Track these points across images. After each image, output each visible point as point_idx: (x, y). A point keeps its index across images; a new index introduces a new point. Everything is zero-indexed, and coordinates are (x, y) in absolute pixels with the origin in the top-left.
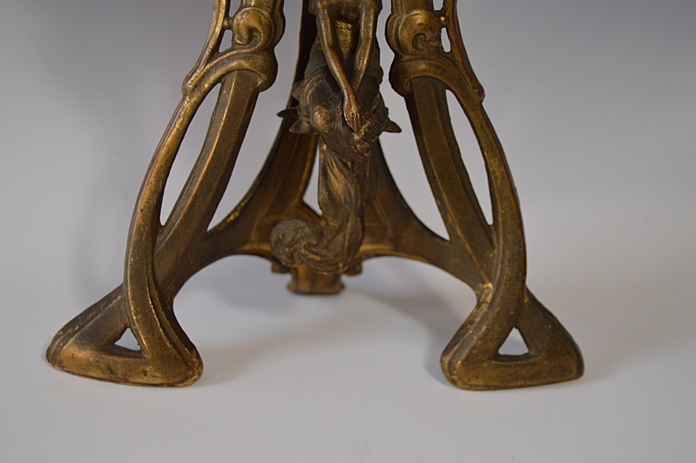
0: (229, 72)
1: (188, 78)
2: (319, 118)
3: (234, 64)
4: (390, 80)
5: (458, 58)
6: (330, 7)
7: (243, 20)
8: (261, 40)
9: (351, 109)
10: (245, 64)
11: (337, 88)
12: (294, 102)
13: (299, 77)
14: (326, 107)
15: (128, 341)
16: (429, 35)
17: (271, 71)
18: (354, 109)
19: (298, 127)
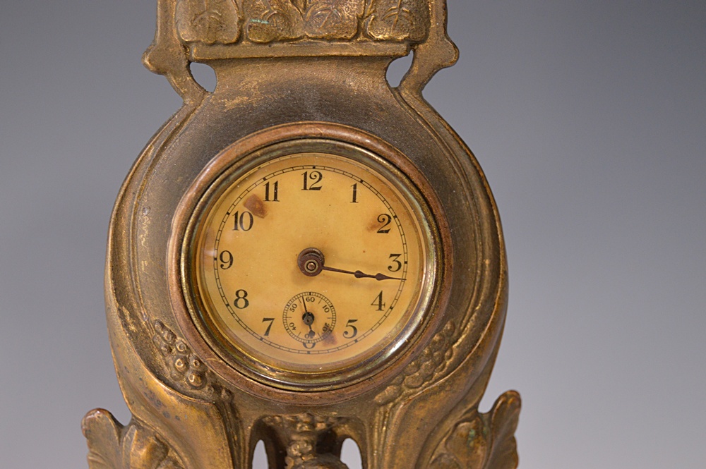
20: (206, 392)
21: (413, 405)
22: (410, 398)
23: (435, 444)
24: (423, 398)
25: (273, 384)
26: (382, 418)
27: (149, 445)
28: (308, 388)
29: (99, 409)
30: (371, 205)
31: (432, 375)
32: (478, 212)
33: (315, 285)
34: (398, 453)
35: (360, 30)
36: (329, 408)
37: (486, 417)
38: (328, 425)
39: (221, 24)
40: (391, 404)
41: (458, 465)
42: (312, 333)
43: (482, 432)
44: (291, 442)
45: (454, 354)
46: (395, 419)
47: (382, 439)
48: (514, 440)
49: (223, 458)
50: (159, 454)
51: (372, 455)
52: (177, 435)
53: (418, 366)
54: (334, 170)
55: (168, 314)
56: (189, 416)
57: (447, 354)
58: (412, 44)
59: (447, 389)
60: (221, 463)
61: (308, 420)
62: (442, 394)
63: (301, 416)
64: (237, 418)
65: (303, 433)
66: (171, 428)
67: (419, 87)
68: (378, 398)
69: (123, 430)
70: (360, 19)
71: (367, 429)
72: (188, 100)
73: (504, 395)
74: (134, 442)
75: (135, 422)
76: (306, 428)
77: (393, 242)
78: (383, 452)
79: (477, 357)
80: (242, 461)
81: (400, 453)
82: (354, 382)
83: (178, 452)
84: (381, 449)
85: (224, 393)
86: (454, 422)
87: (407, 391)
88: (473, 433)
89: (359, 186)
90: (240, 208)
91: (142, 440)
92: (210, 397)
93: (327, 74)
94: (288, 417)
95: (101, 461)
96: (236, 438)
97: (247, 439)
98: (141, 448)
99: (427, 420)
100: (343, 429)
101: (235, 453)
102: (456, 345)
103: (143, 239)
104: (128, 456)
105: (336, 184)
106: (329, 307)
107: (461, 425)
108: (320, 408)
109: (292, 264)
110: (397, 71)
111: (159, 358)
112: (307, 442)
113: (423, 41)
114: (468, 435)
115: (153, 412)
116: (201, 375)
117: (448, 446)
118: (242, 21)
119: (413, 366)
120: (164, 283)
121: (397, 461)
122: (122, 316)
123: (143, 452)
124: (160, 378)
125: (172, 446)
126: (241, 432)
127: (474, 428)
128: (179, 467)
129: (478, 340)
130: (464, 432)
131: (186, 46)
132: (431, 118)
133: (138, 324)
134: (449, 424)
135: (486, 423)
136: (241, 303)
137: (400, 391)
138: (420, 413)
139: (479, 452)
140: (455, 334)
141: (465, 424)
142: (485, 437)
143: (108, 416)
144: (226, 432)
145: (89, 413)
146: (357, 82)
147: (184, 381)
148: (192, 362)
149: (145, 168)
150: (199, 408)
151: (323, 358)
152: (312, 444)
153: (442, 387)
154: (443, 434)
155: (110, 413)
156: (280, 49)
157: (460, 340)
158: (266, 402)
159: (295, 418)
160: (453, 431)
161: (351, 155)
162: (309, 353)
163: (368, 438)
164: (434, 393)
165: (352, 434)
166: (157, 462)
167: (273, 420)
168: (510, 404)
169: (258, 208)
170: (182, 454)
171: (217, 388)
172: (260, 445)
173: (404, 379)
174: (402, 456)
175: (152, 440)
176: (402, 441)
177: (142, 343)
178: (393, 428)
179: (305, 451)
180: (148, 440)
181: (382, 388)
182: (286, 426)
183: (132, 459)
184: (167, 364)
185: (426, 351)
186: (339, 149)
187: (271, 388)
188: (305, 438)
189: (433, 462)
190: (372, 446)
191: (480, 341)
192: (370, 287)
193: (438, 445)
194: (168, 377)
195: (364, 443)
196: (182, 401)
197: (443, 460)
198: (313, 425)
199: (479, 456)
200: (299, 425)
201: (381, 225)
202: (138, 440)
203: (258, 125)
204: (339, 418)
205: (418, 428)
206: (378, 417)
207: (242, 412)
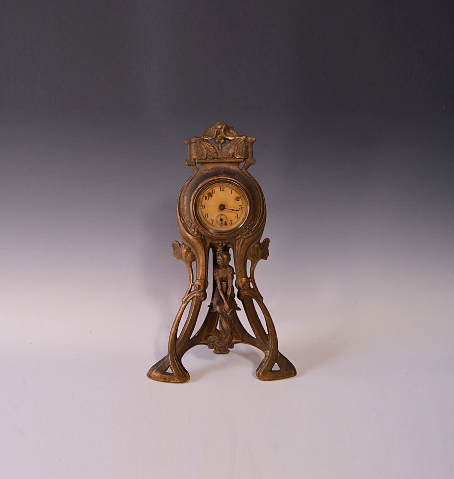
0: (194, 297)
1: (183, 299)
2: (218, 309)
3: (195, 295)
4: (237, 297)
5: (255, 290)
6: (220, 279)
7: (197, 283)
8: (202, 288)
9: (226, 306)
10: (198, 295)
11: (223, 301)
12: (211, 303)
13: (213, 297)
14: (220, 306)
15: (169, 371)
16: (247, 284)
17: (205, 296)
18: (227, 306)
19: (213, 310)
20: (199, 236)
21: (244, 240)
22: (244, 238)
23: (250, 249)
24: (247, 238)
28: (221, 235)
29: (176, 241)
30: (235, 194)
31: (249, 233)
32: (260, 197)
33: (223, 212)
35: (233, 156)
36: (226, 240)
38: (226, 244)
39: (202, 155)
40: (240, 240)
41: (255, 254)
42: (222, 223)
44: (218, 248)
45: (254, 229)
46: (241, 243)
47: (238, 248)
48: (268, 249)
49: (203, 251)
50: (189, 250)
51: (236, 251)
52: (193, 246)
53: (246, 231)
54: (227, 187)
55: (191, 219)
56: (195, 241)
57: (252, 229)
58: (245, 159)
59: (252, 236)
63: (220, 242)
64: (206, 243)
65: (220, 246)
66: (191, 244)
67: (246, 169)
68: (237, 238)
69: (181, 246)
70: (233, 153)
71: (235, 245)
72: (195, 172)
73: (266, 239)
75: (183, 243)
77: (240, 203)
78: (238, 250)
79: (259, 229)
80: (207, 252)
81: (242, 251)
82: (232, 233)
83: (193, 250)
85: (203, 237)
87: (243, 236)
89: (233, 191)
90: (206, 195)
93: (226, 166)
94: (217, 242)
95: (176, 253)
96: (205, 247)
97: (208, 247)
99: (248, 243)
100: (229, 246)
101: (205, 250)
102: (254, 226)
103: (185, 203)
104: (182, 251)
105: (227, 190)
106: (226, 217)
107: (256, 245)
108: (224, 240)
109: (218, 208)
110: (241, 165)
111: (188, 229)
112: (221, 248)
113: (247, 158)
115: (187, 241)
116: (198, 232)
117: (253, 250)
118: (207, 154)
120: (190, 212)
121: (241, 253)
122: (180, 219)
123: (185, 250)
124: (189, 233)
125: (191, 249)
127: (259, 246)
128: (193, 253)
129: (260, 225)
130: (256, 247)
131: (195, 159)
132: (249, 176)
133: (184, 221)
134: (253, 245)
135: (261, 245)
136: (207, 216)
138: (246, 242)
139: (260, 251)
140: (254, 224)
142: (261, 248)
144: (203, 245)
145: (173, 242)
146: (233, 167)
147: (194, 234)
148: (196, 229)
149: (186, 187)
150: (197, 240)
151: (225, 229)
154: (251, 247)
155: (178, 242)
156: (215, 160)
158: (212, 238)
161: (231, 183)
162: (221, 228)
163: (235, 247)
164: (249, 237)
165: (231, 247)
166: (188, 252)
167: (214, 243)
168: (267, 241)
169: (210, 195)
171: (201, 236)
172: (211, 249)
173: (242, 234)
176: (242, 248)
177: (185, 226)
178: (240, 245)
180: (186, 247)
181: (238, 236)
182: (217, 244)
184: (190, 230)
185: (247, 227)
186: (228, 182)
189: (249, 253)
190: (236, 249)
192: (235, 213)
194: (191, 233)
195: (234, 249)
196: (194, 238)
197: (251, 253)
198: (222, 244)
200: (219, 244)
201: (237, 199)
202: (184, 248)
203: (210, 177)
204: (228, 243)
205: (246, 245)
206: (237, 243)
207: (207, 241)
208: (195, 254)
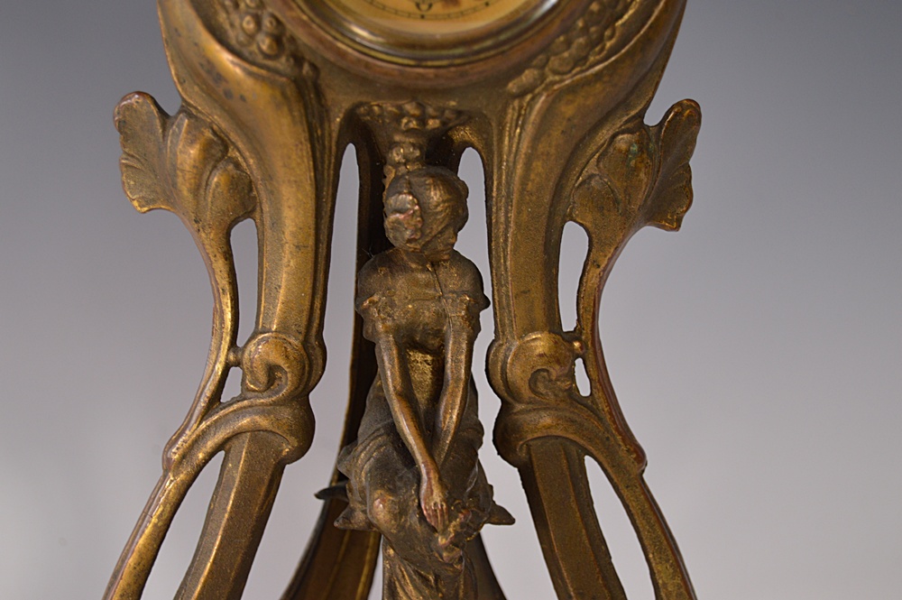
0: (236, 435)
1: (172, 443)
2: (381, 509)
3: (245, 421)
4: (495, 442)
5: (602, 405)
6: (397, 331)
7: (259, 351)
8: (287, 384)
9: (433, 496)
10: (263, 422)
11: (409, 460)
12: (340, 477)
13: (350, 437)
14: (393, 491)
16: (555, 371)
17: (305, 431)
18: (437, 496)
19: (348, 518)
20: (283, 64)
21: (558, 97)
22: (556, 87)
23: (584, 161)
24: (572, 89)
25: (373, 53)
26: (516, 114)
27: (202, 140)
28: (420, 62)
29: (139, 93)
31: (586, 58)
34: (534, 164)
36: (446, 92)
37: (653, 132)
38: (444, 124)
40: (529, 97)
41: (613, 191)
43: (647, 149)
44: (393, 145)
45: (617, 34)
46: (534, 116)
47: (514, 146)
48: (689, 170)
49: (302, 157)
50: (217, 152)
51: (500, 168)
52: (241, 125)
53: (568, 44)
56: (259, 94)
57: (608, 33)
59: (606, 79)
60: (299, 164)
61: (417, 112)
62: (598, 85)
63: (410, 108)
64: (322, 106)
65: (409, 132)
66: (232, 115)
68: (512, 86)
69: (169, 122)
71: (495, 132)
73: (679, 104)
74: (183, 135)
75: (186, 110)
76: (413, 124)
78: (515, 162)
80: (326, 166)
81: (538, 165)
82: (482, 56)
83: (242, 151)
84: (511, 159)
85: (306, 68)
86: (611, 133)
87: (551, 78)
88: (635, 148)
91: (194, 133)
92: (288, 71)
94: (390, 107)
95: (138, 165)
96: (319, 132)
97: (335, 135)
98: (192, 142)
99: (575, 121)
100: (463, 133)
101: (318, 155)
102: (620, 22)
104: (175, 155)
107: (620, 137)
108: (433, 92)
111: (222, 17)
112: (413, 145)
114: (628, 151)
115: (209, 93)
116: (277, 39)
117: (601, 165)
119: (562, 42)
121: (532, 176)
123: (194, 152)
124: (222, 42)
125: (233, 143)
126: (326, 125)
127: (637, 142)
128: (243, 171)
129: (649, 17)
130: (624, 147)
134: (604, 135)
135: (654, 139)
137: (543, 77)
138: (568, 110)
139: (642, 175)
140: (620, 7)
141: (625, 136)
142: (650, 156)
143: (149, 101)
144: (307, 121)
145: (124, 99)
147: (254, 48)
148: (267, 22)
150: (272, 84)
151: (442, 24)
152: (421, 148)
153: (598, 76)
154: (594, 148)
155: (152, 98)
157: (626, 17)
158: (361, 80)
159: (400, 108)
160: (610, 144)
162: (423, 17)
163: (495, 143)
164: (587, 82)
165: (474, 140)
166: (212, 163)
167: (370, 112)
168: (686, 118)
170: (247, 154)
171: (298, 60)
172: (351, 150)
173: (548, 60)
174: (540, 170)
175: (209, 134)
176: (541, 148)
178: (530, 128)
179: (411, 157)
180: (202, 133)
181: (518, 70)
182: (387, 121)
183: (180, 157)
184: (232, 25)
185: (580, 24)
187: (369, 60)
188: (411, 140)
189: (580, 185)
190: (500, 156)
191: (653, 18)
193: (588, 162)
194: (233, 42)
195: (490, 152)
196: (250, 74)
197: (593, 183)
198: (422, 120)
199: (641, 181)
200: (405, 121)
202: (188, 132)
204: (459, 113)
205: (563, 132)
206: (511, 114)
207: (330, 96)
208: (257, 175)
